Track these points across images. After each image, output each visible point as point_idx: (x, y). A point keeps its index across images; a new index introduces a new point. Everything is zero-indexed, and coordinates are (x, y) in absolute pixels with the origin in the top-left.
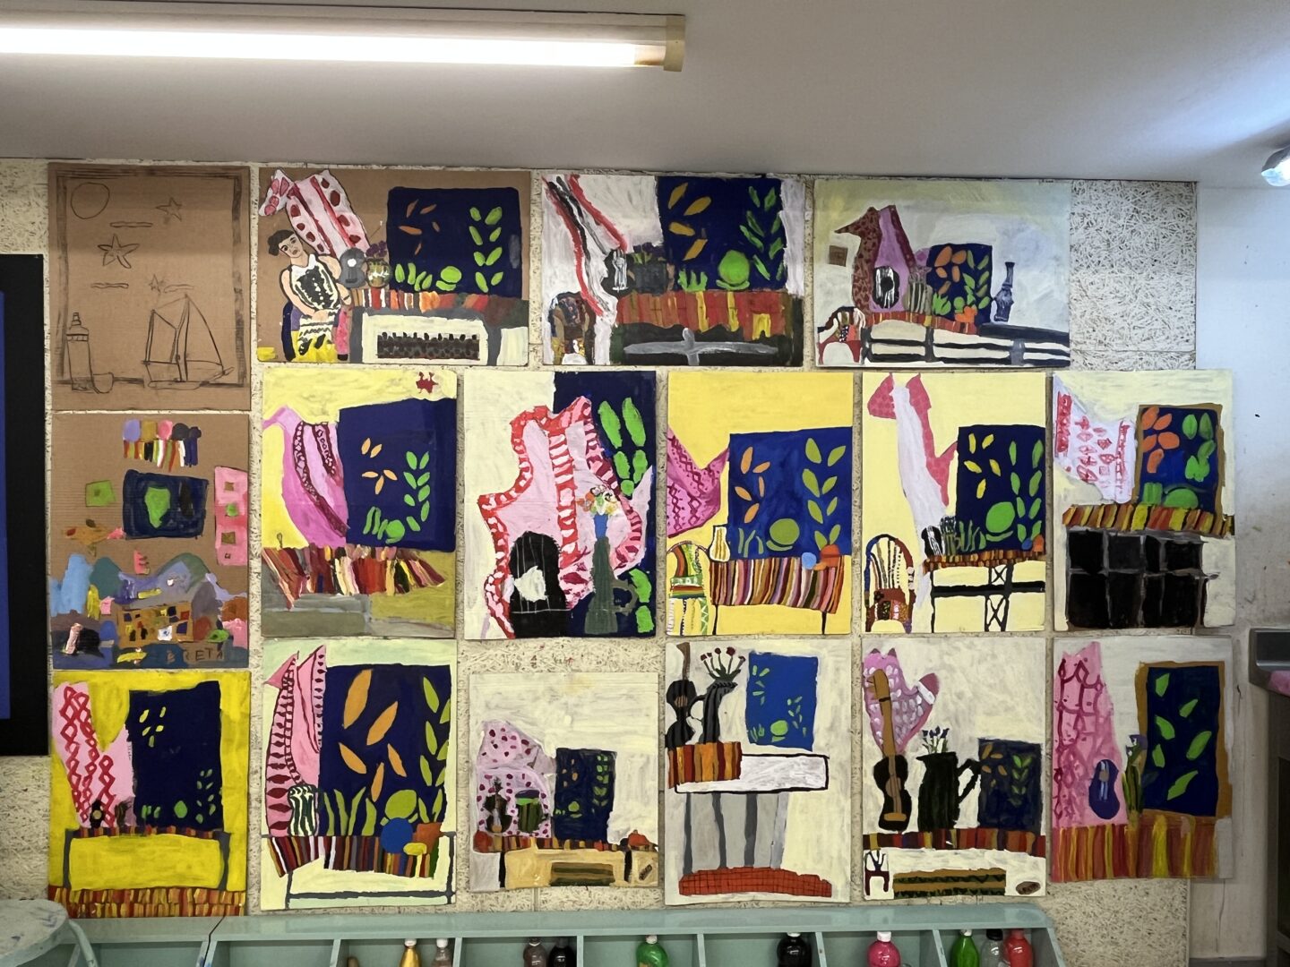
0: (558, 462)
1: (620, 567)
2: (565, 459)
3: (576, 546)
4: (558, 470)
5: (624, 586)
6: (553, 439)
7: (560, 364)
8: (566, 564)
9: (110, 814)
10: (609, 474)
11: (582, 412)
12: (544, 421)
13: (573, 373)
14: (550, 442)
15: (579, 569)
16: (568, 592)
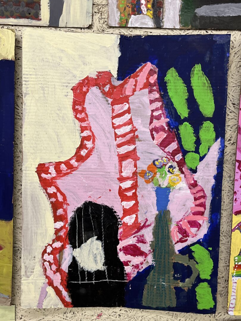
0: (120, 131)
1: (181, 241)
2: (128, 128)
3: (137, 218)
4: (120, 140)
5: (184, 260)
6: (116, 107)
7: (126, 27)
8: (126, 236)
10: (174, 146)
11: (147, 79)
12: (107, 88)
13: (139, 37)
14: (113, 110)
15: (139, 241)
16: (127, 263)
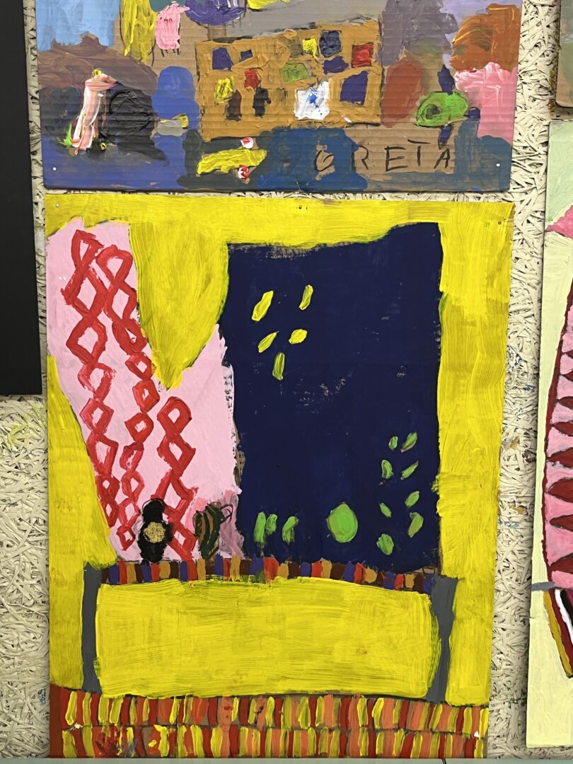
9: (184, 532)
